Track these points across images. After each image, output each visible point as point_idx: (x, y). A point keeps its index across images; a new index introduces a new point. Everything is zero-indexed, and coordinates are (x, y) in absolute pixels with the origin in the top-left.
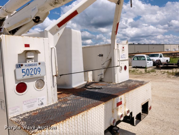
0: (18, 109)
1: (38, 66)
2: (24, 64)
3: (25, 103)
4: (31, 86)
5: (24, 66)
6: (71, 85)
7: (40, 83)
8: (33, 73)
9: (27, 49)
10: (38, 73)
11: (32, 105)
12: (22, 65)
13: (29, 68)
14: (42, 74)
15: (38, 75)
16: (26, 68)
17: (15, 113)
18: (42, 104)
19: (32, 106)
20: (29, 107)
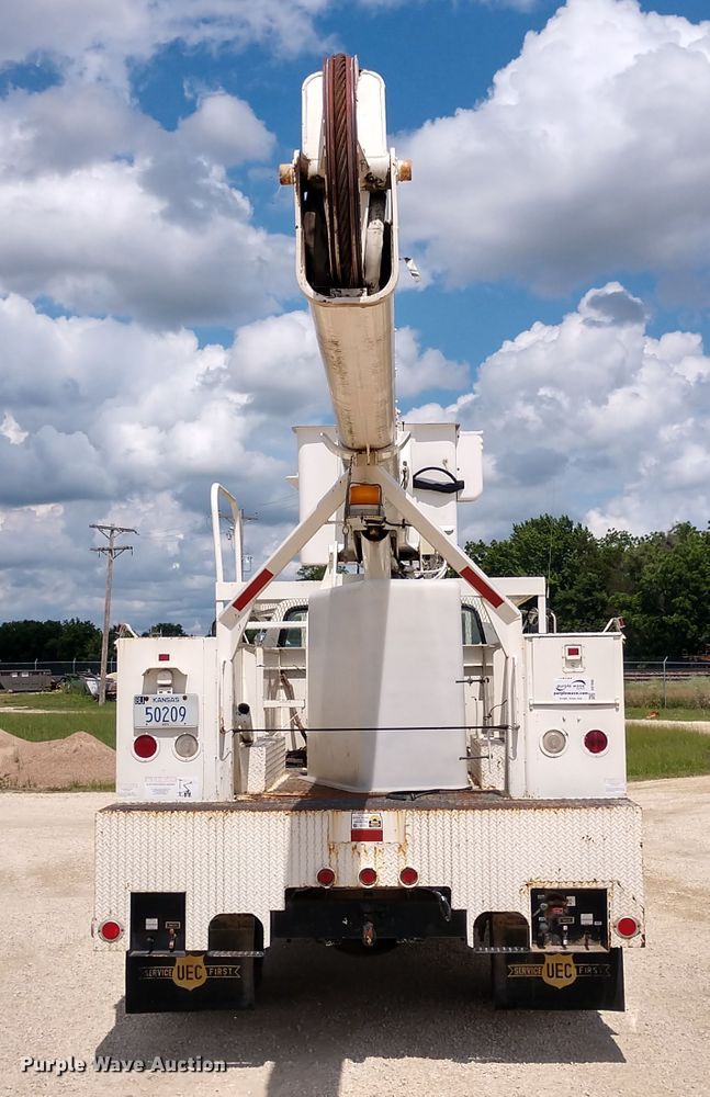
0: (134, 790)
1: (182, 703)
2: (151, 697)
3: (149, 781)
4: (165, 745)
5: (150, 700)
6: (368, 782)
7: (187, 742)
8: (168, 718)
9: (164, 665)
10: (180, 718)
11: (165, 790)
12: (147, 699)
13: (161, 705)
14: (189, 722)
15: (179, 723)
16: (154, 706)
17: (128, 797)
18: (188, 793)
19: (164, 792)
20: (158, 792)
